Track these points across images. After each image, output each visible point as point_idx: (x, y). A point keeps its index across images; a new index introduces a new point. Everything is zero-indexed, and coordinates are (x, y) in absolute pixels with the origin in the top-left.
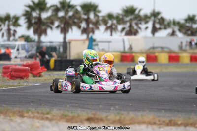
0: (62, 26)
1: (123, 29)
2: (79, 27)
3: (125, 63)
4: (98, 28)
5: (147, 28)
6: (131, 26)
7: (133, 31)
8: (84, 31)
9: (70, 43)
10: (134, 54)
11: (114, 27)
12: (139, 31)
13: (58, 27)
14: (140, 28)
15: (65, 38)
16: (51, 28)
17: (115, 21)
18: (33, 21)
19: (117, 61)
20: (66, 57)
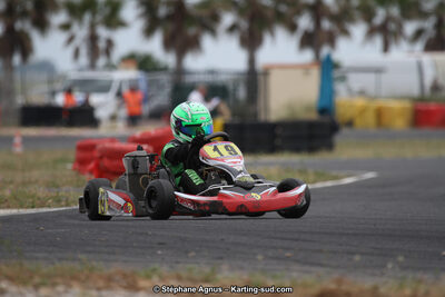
0: (244, 24)
1: (419, 33)
2: (293, 28)
3: (426, 131)
4: (346, 33)
8: (309, 41)
9: (266, 73)
11: (392, 26)
13: (232, 29)
15: (252, 61)
16: (213, 32)
17: (395, 11)
18: (162, 11)
19: (400, 123)
20: (255, 115)
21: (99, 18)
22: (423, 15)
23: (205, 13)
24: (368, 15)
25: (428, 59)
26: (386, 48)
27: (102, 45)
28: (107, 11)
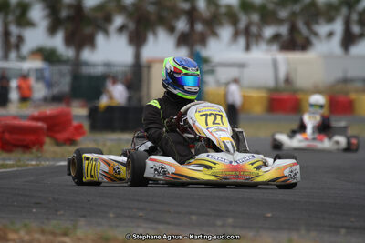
0: (132, 26)
1: (276, 37)
2: (171, 29)
3: (279, 116)
4: (215, 34)
5: (330, 34)
6: (293, 29)
7: (300, 40)
8: (184, 40)
9: (149, 66)
10: (300, 96)
11: (254, 30)
12: (314, 40)
13: (121, 29)
14: (316, 34)
15: (137, 56)
16: (106, 32)
17: (255, 17)
18: (64, 13)
19: (258, 109)
20: (140, 100)
21: (11, 18)
22: (280, 22)
23: (99, 15)
24: (234, 20)
25: (282, 57)
26: (248, 48)
27: (13, 40)
28: (18, 12)
